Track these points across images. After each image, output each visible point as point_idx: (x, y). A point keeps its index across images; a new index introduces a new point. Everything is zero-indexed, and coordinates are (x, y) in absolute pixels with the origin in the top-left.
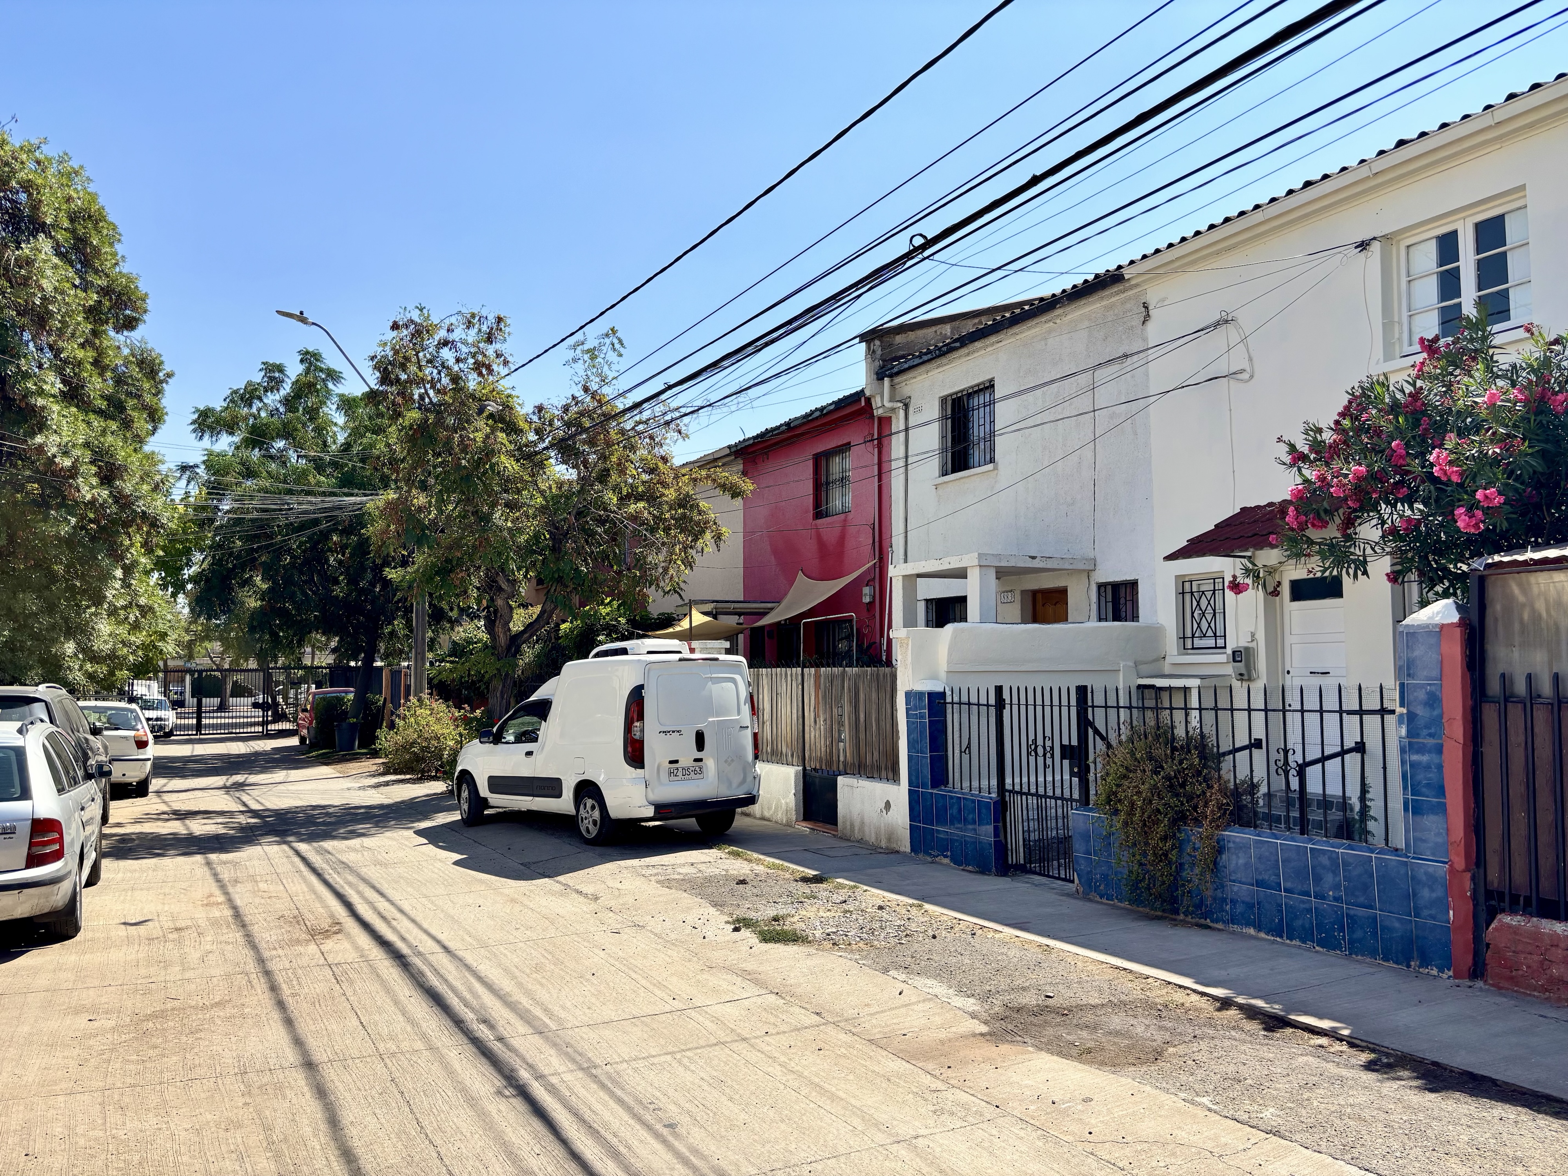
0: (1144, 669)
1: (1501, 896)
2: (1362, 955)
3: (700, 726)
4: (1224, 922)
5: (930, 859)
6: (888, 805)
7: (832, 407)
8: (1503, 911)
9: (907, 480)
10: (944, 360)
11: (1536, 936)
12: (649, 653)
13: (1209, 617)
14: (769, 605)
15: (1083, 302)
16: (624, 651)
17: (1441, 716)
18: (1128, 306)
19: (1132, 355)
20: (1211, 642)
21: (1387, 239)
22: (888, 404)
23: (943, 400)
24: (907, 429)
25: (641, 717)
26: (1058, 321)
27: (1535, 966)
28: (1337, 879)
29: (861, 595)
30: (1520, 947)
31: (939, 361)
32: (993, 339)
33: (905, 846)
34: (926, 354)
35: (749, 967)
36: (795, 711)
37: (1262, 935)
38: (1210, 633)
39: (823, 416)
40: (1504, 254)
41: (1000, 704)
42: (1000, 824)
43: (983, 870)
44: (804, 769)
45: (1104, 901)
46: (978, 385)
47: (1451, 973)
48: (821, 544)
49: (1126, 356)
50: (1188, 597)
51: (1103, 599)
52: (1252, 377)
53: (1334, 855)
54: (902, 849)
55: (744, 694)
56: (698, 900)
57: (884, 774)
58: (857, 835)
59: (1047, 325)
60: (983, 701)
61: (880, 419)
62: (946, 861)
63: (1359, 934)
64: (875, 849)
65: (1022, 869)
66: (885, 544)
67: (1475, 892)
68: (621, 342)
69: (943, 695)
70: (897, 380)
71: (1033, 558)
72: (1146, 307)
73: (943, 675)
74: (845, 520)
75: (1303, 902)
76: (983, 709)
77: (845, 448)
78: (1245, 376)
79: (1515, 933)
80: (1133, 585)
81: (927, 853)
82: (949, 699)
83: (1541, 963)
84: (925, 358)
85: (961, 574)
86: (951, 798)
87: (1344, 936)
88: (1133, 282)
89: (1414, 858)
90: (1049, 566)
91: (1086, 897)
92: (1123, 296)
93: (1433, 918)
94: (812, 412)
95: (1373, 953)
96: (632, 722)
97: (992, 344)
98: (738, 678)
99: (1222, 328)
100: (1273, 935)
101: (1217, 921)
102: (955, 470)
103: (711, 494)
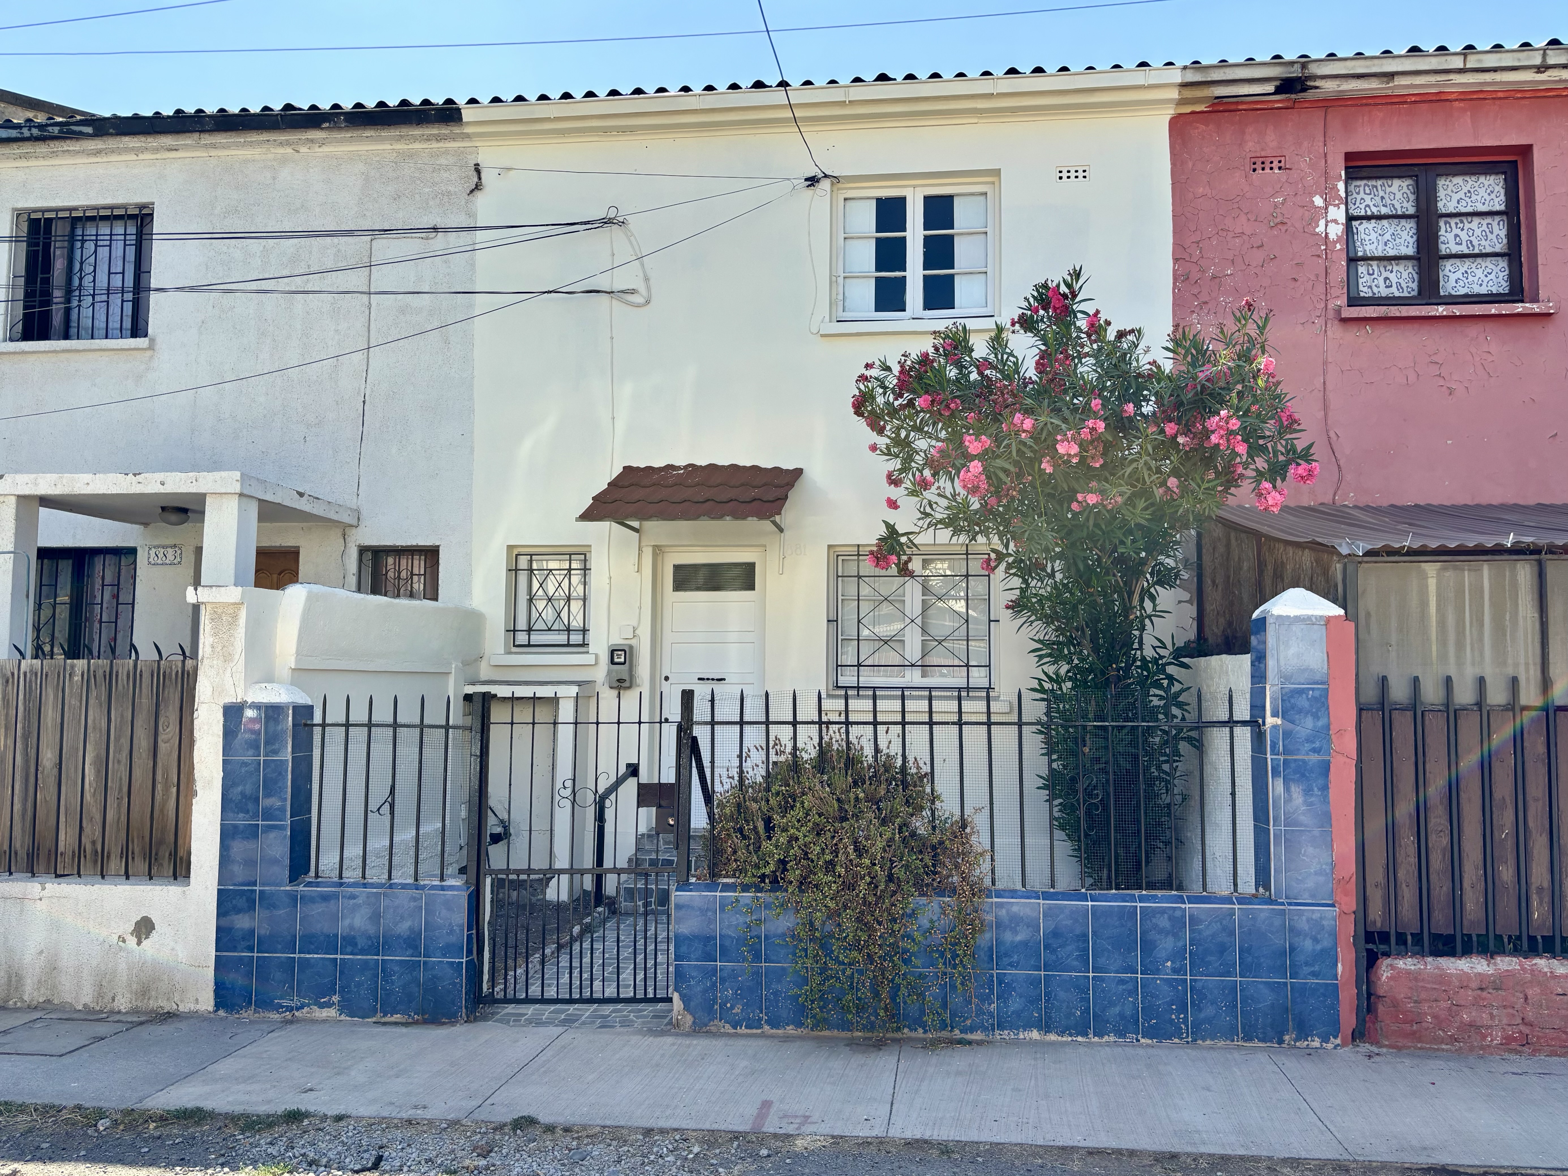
1: (1384, 937)
2: (1212, 1039)
4: (985, 1029)
5: (275, 1016)
6: (144, 927)
8: (1387, 955)
10: (42, 148)
11: (1442, 978)
15: (369, 133)
17: (1328, 727)
18: (443, 162)
19: (446, 230)
20: (561, 639)
21: (838, 181)
23: (22, 215)
26: (304, 150)
27: (1443, 1014)
28: (1180, 944)
30: (1423, 995)
33: (199, 999)
37: (1052, 1037)
38: (560, 626)
40: (951, 237)
42: (474, 932)
43: (434, 1016)
45: (743, 1030)
46: (112, 208)
47: (1338, 1041)
49: (435, 229)
50: (523, 577)
52: (648, 302)
53: (1178, 914)
54: (189, 1006)
58: (30, 992)
59: (281, 150)
60: (434, 719)
62: (332, 1012)
63: (1209, 1011)
67: (1358, 937)
69: (310, 710)
71: (301, 494)
72: (478, 170)
73: (285, 675)
75: (1122, 981)
76: (434, 735)
78: (638, 299)
79: (1416, 979)
80: (432, 552)
81: (264, 1006)
83: (1450, 1009)
87: (1186, 1018)
88: (472, 130)
89: (1290, 904)
90: (315, 512)
91: (699, 1029)
92: (435, 145)
93: (1315, 975)
95: (1230, 1033)
97: (156, 150)
99: (607, 229)
100: (1071, 1035)
101: (972, 1029)
102: (30, 337)
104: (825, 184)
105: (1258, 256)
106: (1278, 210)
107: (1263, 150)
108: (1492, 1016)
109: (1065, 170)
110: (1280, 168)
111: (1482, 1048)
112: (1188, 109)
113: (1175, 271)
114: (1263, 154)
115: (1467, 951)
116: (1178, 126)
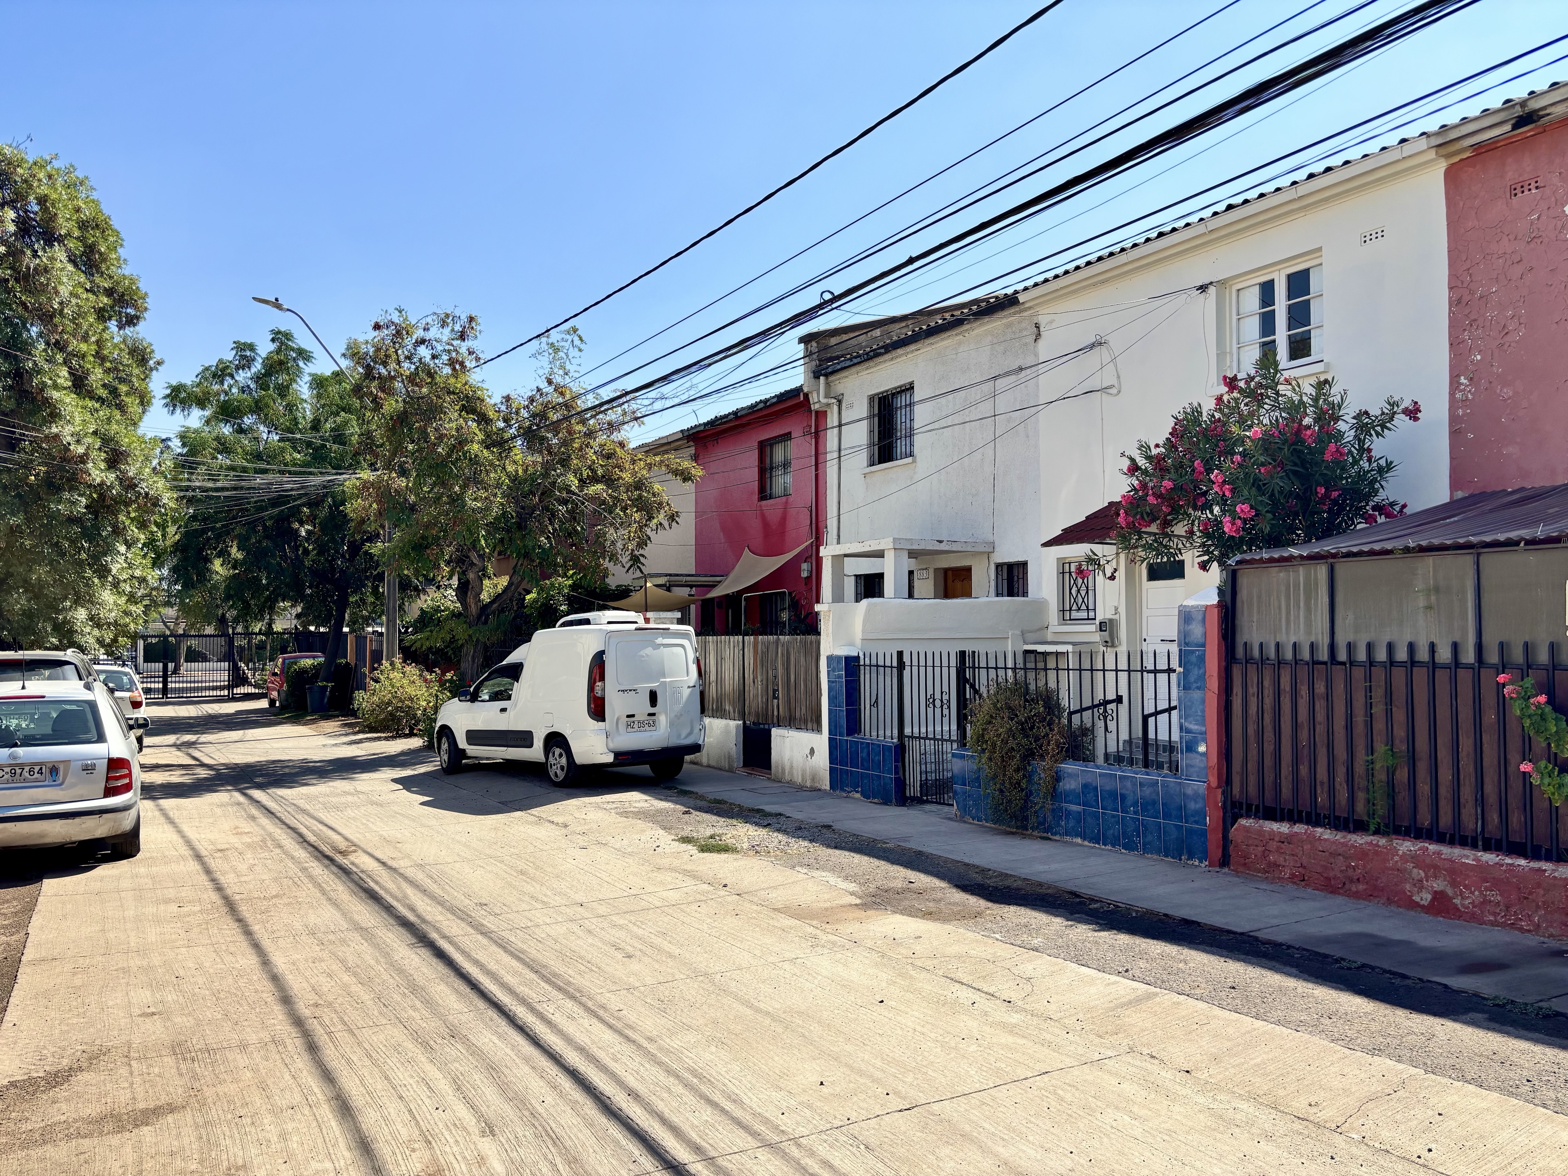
0: (1030, 637)
1: (1241, 805)
2: (1151, 854)
3: (653, 685)
4: (1060, 834)
5: (844, 794)
6: (812, 751)
7: (775, 400)
8: (1242, 816)
9: (840, 468)
10: (871, 363)
11: (1261, 832)
12: (609, 623)
13: (1083, 593)
14: (718, 579)
16: (587, 622)
17: (1204, 674)
18: (1024, 325)
19: (1025, 368)
20: (1084, 615)
21: (1222, 284)
22: (823, 400)
23: (871, 398)
24: (840, 425)
25: (602, 678)
27: (1259, 855)
28: (1136, 797)
29: (799, 570)
30: (1251, 842)
31: (867, 364)
32: (912, 347)
33: (826, 785)
34: (856, 357)
35: (689, 867)
36: (736, 673)
37: (1086, 843)
38: (1084, 607)
39: (766, 407)
40: (1308, 301)
41: (901, 665)
42: (900, 764)
43: (886, 802)
44: (744, 723)
45: (976, 822)
46: (901, 386)
47: (1208, 863)
48: (766, 524)
49: (1020, 369)
50: (1067, 576)
51: (1000, 577)
52: (1119, 392)
53: (1134, 780)
54: (823, 787)
55: (692, 657)
57: (810, 725)
58: (787, 777)
60: (888, 663)
61: (817, 412)
62: (858, 795)
63: (1149, 838)
64: (801, 788)
65: (918, 801)
66: (821, 525)
67: (1224, 803)
69: (857, 658)
70: (831, 378)
71: (941, 542)
72: (1037, 326)
73: (858, 642)
74: (786, 503)
75: (1113, 816)
76: (888, 670)
77: (787, 437)
78: (1114, 391)
79: (1248, 831)
80: (1024, 565)
81: (842, 790)
82: (862, 663)
83: (1264, 852)
84: (855, 361)
85: (880, 554)
86: (862, 743)
87: (1140, 840)
88: (1027, 305)
89: (1185, 780)
91: (962, 820)
92: (1019, 316)
93: (1196, 823)
94: (757, 404)
95: (1159, 852)
96: (595, 683)
97: (913, 351)
98: (687, 644)
99: (1097, 350)
100: (1093, 843)
101: (1055, 834)
102: (881, 462)
103: (664, 478)
104: (1212, 289)
105: (1517, 270)
106: (1534, 226)
107: (1520, 176)
108: (1285, 860)
109: (1368, 235)
110: (1537, 188)
111: (1279, 878)
112: (1456, 159)
113: (1450, 298)
114: (1521, 179)
115: (1282, 820)
116: (1451, 175)
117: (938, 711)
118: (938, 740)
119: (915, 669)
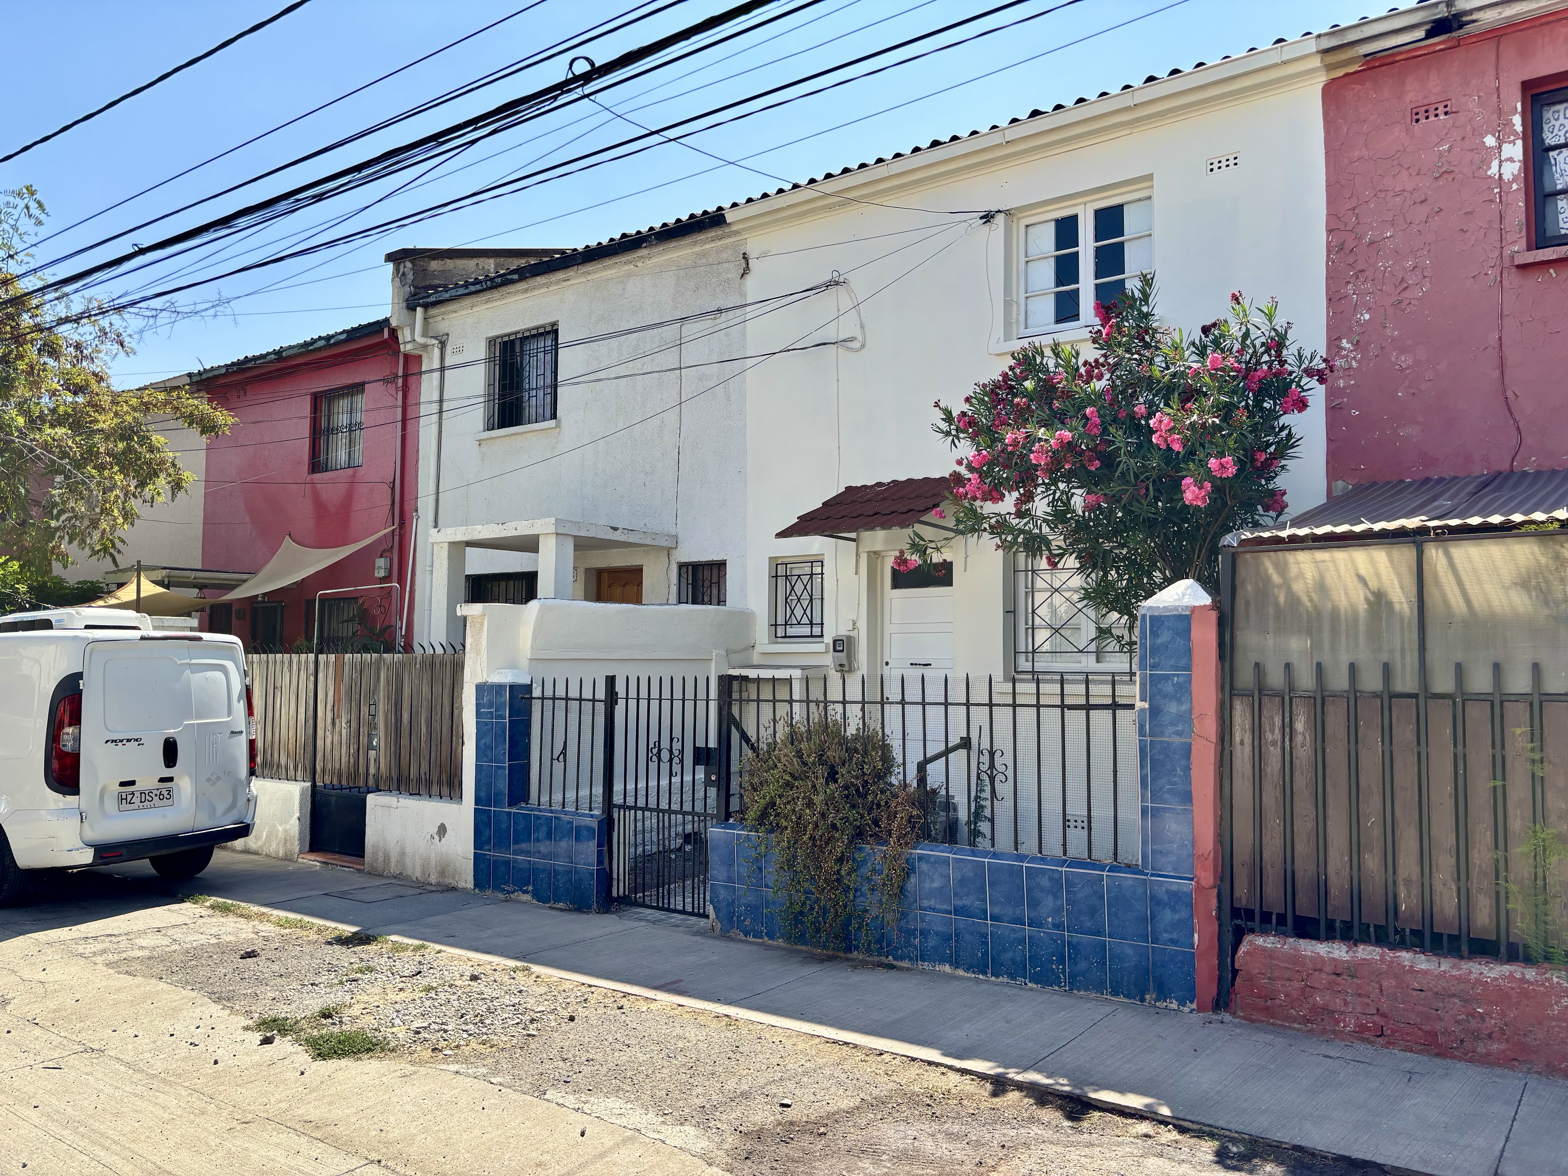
0: (736, 658)
1: (1249, 914)
2: (1086, 991)
3: (171, 732)
4: (911, 959)
5: (501, 896)
6: (442, 830)
7: (344, 336)
8: (1252, 931)
9: (440, 432)
10: (496, 294)
11: (1296, 959)
12: (87, 627)
13: (805, 603)
15: (673, 244)
16: (47, 624)
17: (1190, 711)
18: (724, 256)
19: (728, 310)
20: (806, 630)
21: (1009, 214)
22: (419, 339)
23: (491, 342)
24: (442, 369)
25: (76, 720)
26: (640, 264)
27: (1295, 994)
28: (1059, 903)
29: (373, 567)
30: (1277, 973)
31: (488, 295)
32: (561, 275)
33: (467, 880)
34: (473, 284)
36: (302, 710)
37: (960, 972)
38: (805, 620)
39: (328, 346)
40: (1121, 245)
41: (611, 698)
42: (605, 848)
43: (580, 906)
44: (314, 786)
45: (751, 939)
46: (537, 328)
47: (1194, 1006)
48: (319, 505)
49: (720, 311)
50: (781, 581)
51: (684, 581)
52: (863, 346)
53: (1056, 876)
54: (461, 885)
55: (237, 687)
56: (187, 993)
57: (435, 789)
58: (394, 869)
59: (627, 268)
60: (587, 694)
61: (407, 357)
62: (527, 897)
63: (1083, 965)
64: (422, 887)
65: (626, 902)
66: (408, 507)
67: (1222, 911)
68: (40, 205)
69: (528, 688)
70: (432, 312)
71: (615, 529)
72: (745, 257)
73: (524, 663)
74: (354, 476)
75: (1014, 931)
76: (587, 706)
77: (357, 388)
78: (856, 345)
79: (1271, 957)
80: (721, 565)
81: (497, 888)
83: (1303, 990)
84: (472, 288)
85: (530, 544)
86: (538, 817)
87: (1064, 969)
88: (734, 228)
89: (1152, 875)
90: (631, 540)
91: (724, 935)
92: (719, 243)
93: (1174, 942)
94: (313, 341)
95: (1099, 987)
96: (61, 727)
97: (558, 282)
98: (229, 665)
99: (833, 290)
100: (974, 972)
101: (902, 958)
102: (502, 424)
103: (172, 424)
104: (1000, 219)
105: (1421, 212)
106: (1444, 159)
107: (1425, 97)
108: (1346, 1003)
109: (1216, 162)
110: (1446, 113)
111: (1334, 1032)
112: (1340, 73)
113: (1328, 243)
114: (1426, 102)
115: (1330, 936)
116: (1330, 93)
117: (665, 767)
118: (664, 811)
119: (632, 704)
